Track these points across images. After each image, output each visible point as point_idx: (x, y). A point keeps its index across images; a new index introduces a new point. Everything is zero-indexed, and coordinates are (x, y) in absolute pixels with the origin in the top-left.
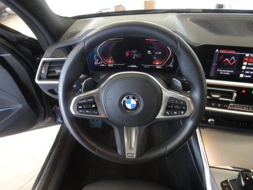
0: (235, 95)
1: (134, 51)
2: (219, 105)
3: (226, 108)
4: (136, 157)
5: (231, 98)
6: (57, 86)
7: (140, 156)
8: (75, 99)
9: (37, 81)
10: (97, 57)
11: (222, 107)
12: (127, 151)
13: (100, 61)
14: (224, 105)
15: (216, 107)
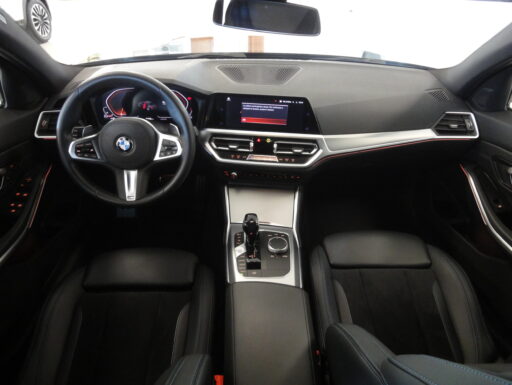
0: (252, 144)
1: (148, 102)
2: (238, 157)
3: (245, 159)
4: (137, 199)
5: (249, 148)
6: (55, 141)
7: (141, 198)
8: (72, 143)
9: (36, 135)
10: (107, 110)
11: (241, 159)
12: (128, 193)
13: (110, 114)
14: (243, 156)
15: (235, 158)
